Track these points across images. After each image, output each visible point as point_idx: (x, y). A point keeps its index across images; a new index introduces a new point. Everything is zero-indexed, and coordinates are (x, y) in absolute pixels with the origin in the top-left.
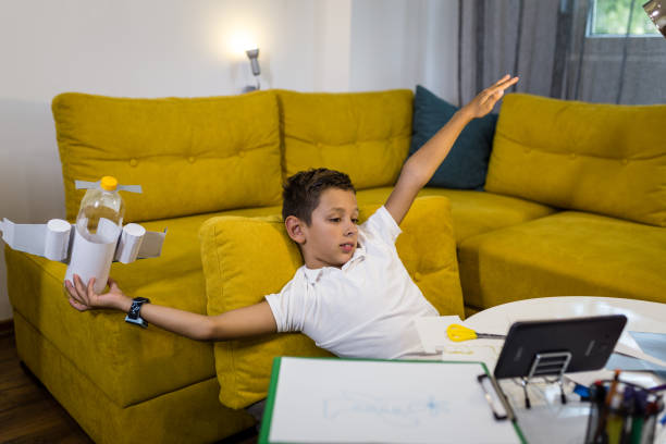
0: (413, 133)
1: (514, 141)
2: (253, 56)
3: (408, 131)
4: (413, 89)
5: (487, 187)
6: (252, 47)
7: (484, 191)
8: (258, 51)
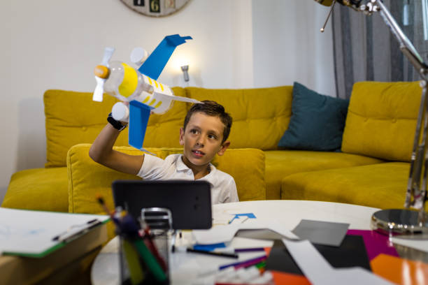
0: (292, 114)
1: (357, 114)
2: (185, 69)
3: (288, 113)
4: (292, 85)
5: (343, 149)
6: (184, 65)
7: (341, 152)
8: (188, 66)
